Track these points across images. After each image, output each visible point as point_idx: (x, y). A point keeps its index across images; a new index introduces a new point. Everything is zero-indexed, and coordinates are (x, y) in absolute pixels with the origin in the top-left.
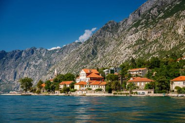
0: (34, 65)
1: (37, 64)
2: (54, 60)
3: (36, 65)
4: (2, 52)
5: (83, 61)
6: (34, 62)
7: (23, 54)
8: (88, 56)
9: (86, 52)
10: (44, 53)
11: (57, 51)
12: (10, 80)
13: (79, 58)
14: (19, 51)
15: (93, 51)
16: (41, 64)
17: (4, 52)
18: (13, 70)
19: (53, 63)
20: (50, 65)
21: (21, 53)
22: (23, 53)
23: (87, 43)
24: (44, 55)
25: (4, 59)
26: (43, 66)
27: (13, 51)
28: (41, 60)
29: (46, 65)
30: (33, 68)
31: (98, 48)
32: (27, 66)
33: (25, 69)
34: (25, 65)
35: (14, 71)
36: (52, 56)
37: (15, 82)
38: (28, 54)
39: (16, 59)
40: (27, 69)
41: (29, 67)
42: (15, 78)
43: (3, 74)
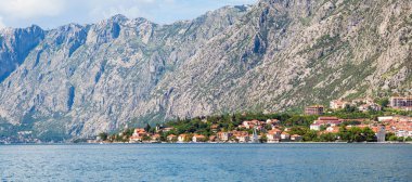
0: (121, 68)
1: (128, 65)
2: (173, 56)
3: (127, 69)
4: (32, 28)
5: (232, 69)
6: (119, 61)
7: (91, 38)
8: (245, 56)
9: (239, 45)
10: (148, 35)
11: (182, 31)
12: (58, 107)
13: (223, 61)
14: (79, 26)
15: (257, 44)
16: (137, 66)
17: (38, 28)
18: (64, 82)
19: (169, 63)
20: (162, 70)
21: (83, 34)
22: (90, 32)
23: (246, 22)
24: (145, 40)
25: (38, 48)
26: (145, 72)
27: (63, 28)
28: (139, 55)
29: (152, 69)
30: (116, 77)
31: (270, 36)
32: (103, 70)
33: (97, 79)
34: (97, 69)
35: (67, 84)
36: (168, 42)
37: (72, 113)
38: (102, 35)
39: (72, 50)
40: (101, 80)
41: (107, 74)
42: (70, 103)
43: (38, 92)
